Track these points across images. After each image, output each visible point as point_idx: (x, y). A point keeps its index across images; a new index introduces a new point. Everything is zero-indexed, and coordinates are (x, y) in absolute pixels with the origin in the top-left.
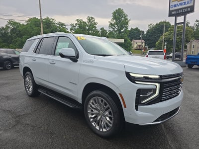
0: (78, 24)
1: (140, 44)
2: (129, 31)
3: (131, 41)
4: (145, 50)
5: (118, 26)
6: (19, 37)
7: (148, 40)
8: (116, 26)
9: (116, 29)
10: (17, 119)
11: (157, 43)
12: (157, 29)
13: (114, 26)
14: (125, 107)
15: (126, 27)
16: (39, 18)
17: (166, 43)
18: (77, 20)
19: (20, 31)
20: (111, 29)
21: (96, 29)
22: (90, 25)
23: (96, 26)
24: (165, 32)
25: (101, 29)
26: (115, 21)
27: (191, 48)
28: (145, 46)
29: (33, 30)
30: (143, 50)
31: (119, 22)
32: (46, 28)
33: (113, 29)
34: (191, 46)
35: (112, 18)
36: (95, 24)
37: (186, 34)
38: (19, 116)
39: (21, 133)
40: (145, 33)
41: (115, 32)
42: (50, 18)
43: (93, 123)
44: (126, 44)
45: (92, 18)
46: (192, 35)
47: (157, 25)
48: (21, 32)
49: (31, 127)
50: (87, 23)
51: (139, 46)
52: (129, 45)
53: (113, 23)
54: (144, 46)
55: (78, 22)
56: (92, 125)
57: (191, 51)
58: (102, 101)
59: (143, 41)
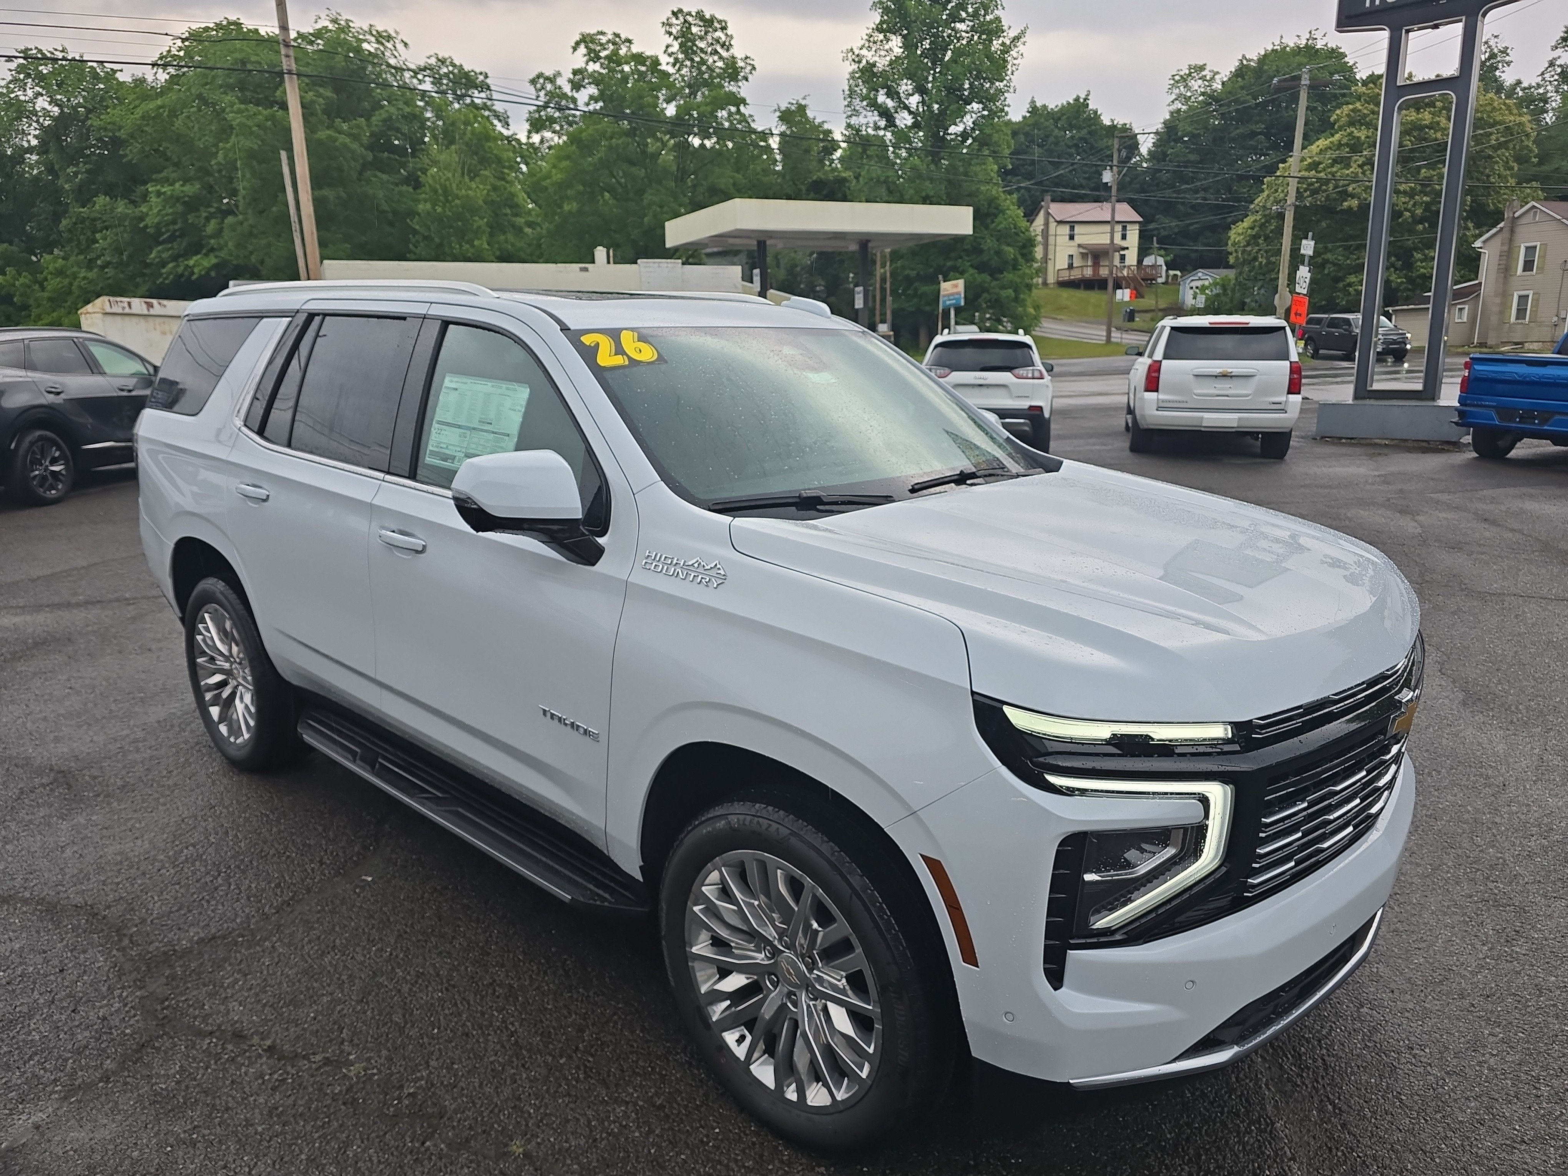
0: (597, 79)
1: (1099, 237)
2: (1016, 130)
3: (1030, 215)
4: (1138, 294)
5: (921, 90)
6: (110, 191)
7: (1168, 208)
8: (906, 86)
9: (904, 120)
10: (157, 986)
11: (1238, 233)
12: (1244, 115)
13: (892, 94)
14: (969, 956)
15: (989, 99)
16: (269, 27)
17: (1308, 247)
18: (586, 40)
19: (116, 143)
20: (868, 120)
21: (744, 119)
22: (694, 86)
23: (744, 90)
24: (1308, 139)
25: (786, 116)
26: (896, 44)
27: (1506, 270)
28: (1143, 252)
29: (226, 131)
30: (1124, 295)
31: (935, 53)
32: (333, 112)
33: (885, 113)
34: (1508, 255)
35: (876, 17)
36: (733, 71)
37: (1472, 159)
38: (167, 958)
39: (195, 1114)
40: (1146, 145)
41: (902, 137)
42: (359, 23)
43: (731, 1038)
44: (989, 243)
45: (708, 23)
46: (1521, 159)
47: (1241, 72)
48: (132, 153)
49: (264, 1064)
50: (666, 64)
51: (1096, 255)
52: (1010, 251)
53: (882, 63)
54: (1132, 258)
55: (594, 56)
56: (724, 1047)
57: (1505, 295)
58: (796, 887)
59: (1125, 212)
